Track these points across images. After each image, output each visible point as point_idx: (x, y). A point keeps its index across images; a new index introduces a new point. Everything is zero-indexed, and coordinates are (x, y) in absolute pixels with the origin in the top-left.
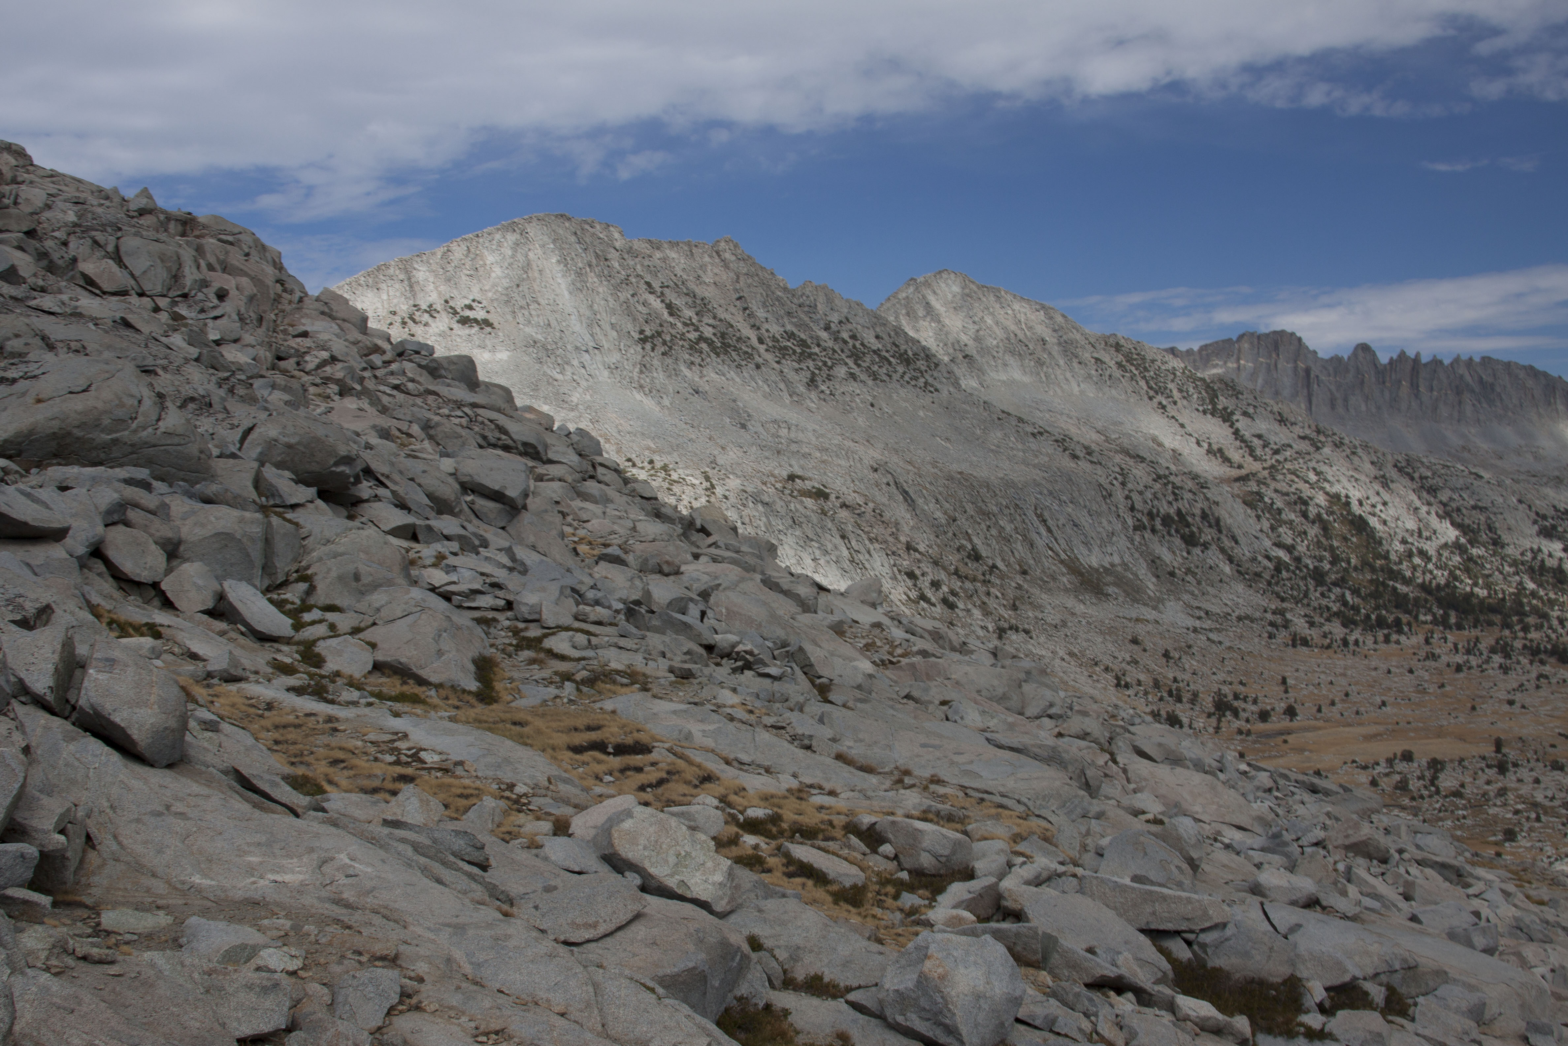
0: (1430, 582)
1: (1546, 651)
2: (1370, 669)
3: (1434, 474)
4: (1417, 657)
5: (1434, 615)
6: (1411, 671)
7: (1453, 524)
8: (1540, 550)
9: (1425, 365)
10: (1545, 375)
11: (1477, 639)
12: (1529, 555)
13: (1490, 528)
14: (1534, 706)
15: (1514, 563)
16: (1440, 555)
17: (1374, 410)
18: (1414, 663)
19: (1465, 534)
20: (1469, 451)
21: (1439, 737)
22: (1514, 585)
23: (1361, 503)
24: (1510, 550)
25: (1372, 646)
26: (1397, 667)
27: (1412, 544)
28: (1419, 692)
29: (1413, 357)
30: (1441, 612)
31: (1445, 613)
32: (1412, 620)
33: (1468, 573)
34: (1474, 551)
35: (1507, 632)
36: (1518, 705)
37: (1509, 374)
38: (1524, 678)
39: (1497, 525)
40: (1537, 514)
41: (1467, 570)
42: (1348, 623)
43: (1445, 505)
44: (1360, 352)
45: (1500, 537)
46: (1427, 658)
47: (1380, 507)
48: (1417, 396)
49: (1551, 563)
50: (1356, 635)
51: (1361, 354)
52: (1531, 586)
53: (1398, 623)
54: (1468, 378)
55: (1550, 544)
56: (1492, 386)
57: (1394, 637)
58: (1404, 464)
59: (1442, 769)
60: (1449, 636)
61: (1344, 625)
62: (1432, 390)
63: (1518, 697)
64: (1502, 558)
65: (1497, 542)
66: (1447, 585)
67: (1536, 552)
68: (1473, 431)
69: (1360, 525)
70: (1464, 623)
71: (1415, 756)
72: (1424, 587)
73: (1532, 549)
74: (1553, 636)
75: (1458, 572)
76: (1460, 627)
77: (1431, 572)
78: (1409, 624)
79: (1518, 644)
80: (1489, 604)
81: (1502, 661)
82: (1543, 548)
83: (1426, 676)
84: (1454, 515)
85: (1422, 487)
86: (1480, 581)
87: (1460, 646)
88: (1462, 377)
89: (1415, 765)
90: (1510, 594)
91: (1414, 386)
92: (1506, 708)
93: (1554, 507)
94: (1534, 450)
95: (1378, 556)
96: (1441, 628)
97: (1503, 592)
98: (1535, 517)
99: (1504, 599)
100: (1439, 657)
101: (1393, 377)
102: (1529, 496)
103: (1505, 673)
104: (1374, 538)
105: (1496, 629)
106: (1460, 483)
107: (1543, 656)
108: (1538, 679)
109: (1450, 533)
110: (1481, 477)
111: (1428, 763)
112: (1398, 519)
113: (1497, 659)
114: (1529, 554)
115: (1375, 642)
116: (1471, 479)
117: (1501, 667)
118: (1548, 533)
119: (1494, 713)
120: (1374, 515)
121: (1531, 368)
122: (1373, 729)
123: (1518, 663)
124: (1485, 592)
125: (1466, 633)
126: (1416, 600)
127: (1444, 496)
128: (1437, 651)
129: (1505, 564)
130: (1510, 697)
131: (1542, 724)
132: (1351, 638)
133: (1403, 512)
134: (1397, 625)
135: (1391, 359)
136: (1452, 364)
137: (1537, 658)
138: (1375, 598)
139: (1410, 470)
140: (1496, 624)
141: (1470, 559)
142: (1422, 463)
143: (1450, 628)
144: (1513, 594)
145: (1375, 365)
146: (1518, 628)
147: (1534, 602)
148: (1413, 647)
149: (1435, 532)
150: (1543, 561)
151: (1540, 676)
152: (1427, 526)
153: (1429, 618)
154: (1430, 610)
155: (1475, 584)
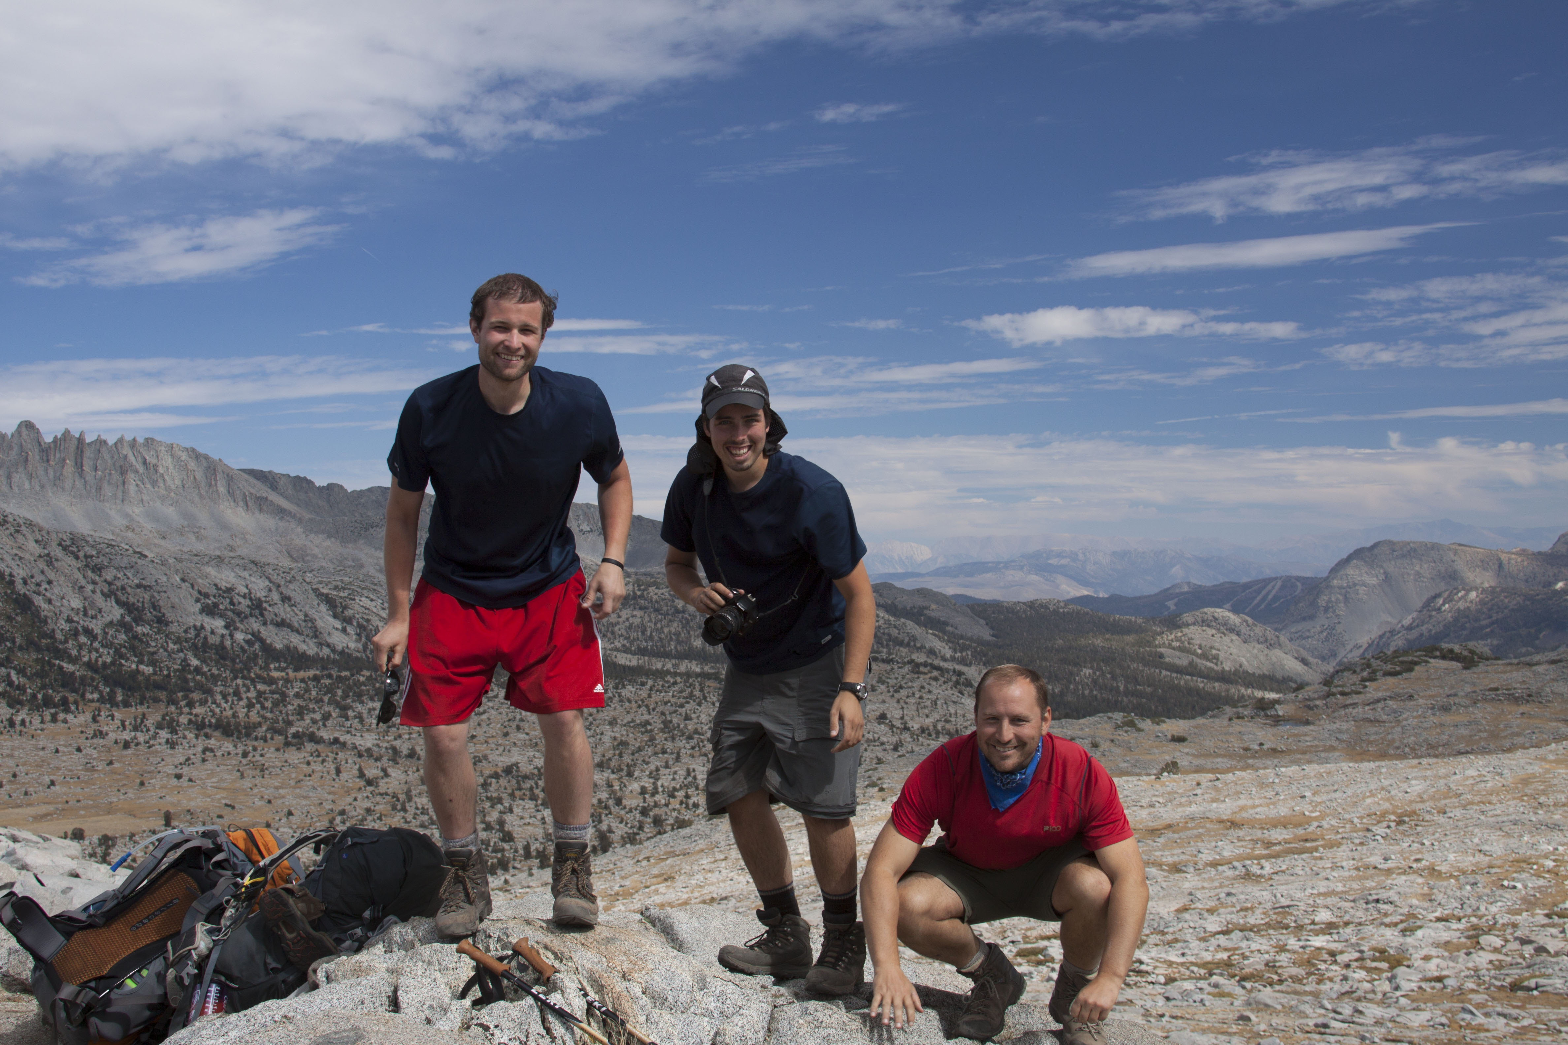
0: (97, 660)
1: (210, 726)
2: (37, 749)
3: (99, 553)
4: (84, 735)
5: (101, 693)
6: (79, 750)
7: (118, 602)
8: (202, 627)
9: (90, 444)
10: (206, 457)
11: (144, 715)
12: (192, 634)
13: (155, 606)
14: (201, 779)
15: (178, 641)
16: (106, 633)
17: (38, 488)
18: (82, 741)
19: (130, 612)
20: (133, 530)
21: (109, 813)
22: (179, 662)
23: (25, 582)
24: (174, 628)
25: (39, 726)
26: (66, 746)
27: (78, 623)
28: (87, 770)
29: (77, 436)
30: (108, 689)
31: (111, 690)
32: (79, 699)
33: (134, 651)
34: (139, 629)
35: (172, 708)
36: (185, 778)
37: (172, 456)
38: (190, 752)
39: (161, 603)
40: (200, 592)
41: (133, 648)
42: (14, 703)
43: (110, 584)
44: (24, 429)
45: (164, 615)
46: (95, 736)
47: (45, 586)
48: (81, 474)
49: (213, 640)
50: (23, 715)
51: (25, 432)
52: (195, 662)
53: (65, 702)
54: (132, 459)
55: (212, 621)
56: (155, 466)
57: (62, 716)
58: (68, 543)
59: (114, 845)
60: (116, 714)
61: (10, 706)
62: (96, 469)
63: (185, 770)
64: (167, 636)
65: (161, 621)
66: (113, 663)
67: (199, 629)
68: (137, 510)
69: (24, 604)
70: (131, 700)
71: (86, 833)
72: (89, 665)
73: (195, 626)
74: (218, 710)
75: (123, 650)
76: (126, 704)
77: (97, 651)
78: (76, 703)
79: (184, 719)
80: (154, 680)
81: (169, 736)
82: (206, 625)
83: (95, 754)
84: (119, 593)
85: (87, 566)
86: (146, 658)
87: (127, 723)
88: (126, 457)
89: (87, 842)
90: (176, 671)
91: (79, 465)
92: (174, 782)
93: (216, 585)
94: (196, 530)
95: (44, 635)
96: (108, 706)
97: (169, 669)
98: (197, 595)
99: (169, 676)
100: (107, 734)
101: (58, 455)
102: (192, 575)
103: (172, 748)
104: (39, 616)
105: (162, 705)
106: (125, 562)
107: (207, 730)
108: (204, 752)
109: (116, 613)
110: (146, 556)
111: (100, 840)
112: (63, 598)
113: (164, 734)
114: (192, 631)
115: (42, 722)
116: (135, 559)
117: (167, 742)
118: (210, 611)
119: (163, 787)
120: (39, 594)
121: (193, 450)
122: (43, 809)
123: (185, 737)
124: (151, 669)
125: (133, 709)
126: (83, 678)
127: (109, 575)
128: (105, 729)
129: (170, 642)
130: (178, 771)
131: (209, 796)
132: (18, 719)
133: (68, 591)
134: (64, 704)
135: (56, 437)
136: (116, 444)
137: (202, 733)
138: (42, 677)
139: (74, 549)
140: (161, 700)
141: (135, 637)
142: (87, 542)
143: (117, 706)
144: (178, 670)
145: (39, 443)
146: (183, 703)
147: (198, 677)
148: (81, 726)
149: (100, 611)
150: (206, 638)
151: (205, 750)
152: (93, 604)
153: (96, 696)
154: (96, 688)
155: (141, 662)
